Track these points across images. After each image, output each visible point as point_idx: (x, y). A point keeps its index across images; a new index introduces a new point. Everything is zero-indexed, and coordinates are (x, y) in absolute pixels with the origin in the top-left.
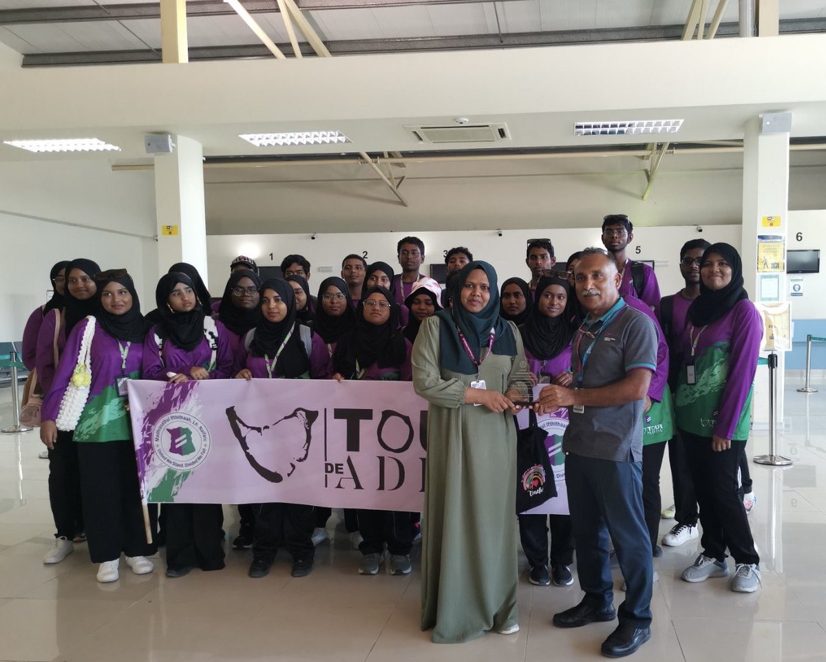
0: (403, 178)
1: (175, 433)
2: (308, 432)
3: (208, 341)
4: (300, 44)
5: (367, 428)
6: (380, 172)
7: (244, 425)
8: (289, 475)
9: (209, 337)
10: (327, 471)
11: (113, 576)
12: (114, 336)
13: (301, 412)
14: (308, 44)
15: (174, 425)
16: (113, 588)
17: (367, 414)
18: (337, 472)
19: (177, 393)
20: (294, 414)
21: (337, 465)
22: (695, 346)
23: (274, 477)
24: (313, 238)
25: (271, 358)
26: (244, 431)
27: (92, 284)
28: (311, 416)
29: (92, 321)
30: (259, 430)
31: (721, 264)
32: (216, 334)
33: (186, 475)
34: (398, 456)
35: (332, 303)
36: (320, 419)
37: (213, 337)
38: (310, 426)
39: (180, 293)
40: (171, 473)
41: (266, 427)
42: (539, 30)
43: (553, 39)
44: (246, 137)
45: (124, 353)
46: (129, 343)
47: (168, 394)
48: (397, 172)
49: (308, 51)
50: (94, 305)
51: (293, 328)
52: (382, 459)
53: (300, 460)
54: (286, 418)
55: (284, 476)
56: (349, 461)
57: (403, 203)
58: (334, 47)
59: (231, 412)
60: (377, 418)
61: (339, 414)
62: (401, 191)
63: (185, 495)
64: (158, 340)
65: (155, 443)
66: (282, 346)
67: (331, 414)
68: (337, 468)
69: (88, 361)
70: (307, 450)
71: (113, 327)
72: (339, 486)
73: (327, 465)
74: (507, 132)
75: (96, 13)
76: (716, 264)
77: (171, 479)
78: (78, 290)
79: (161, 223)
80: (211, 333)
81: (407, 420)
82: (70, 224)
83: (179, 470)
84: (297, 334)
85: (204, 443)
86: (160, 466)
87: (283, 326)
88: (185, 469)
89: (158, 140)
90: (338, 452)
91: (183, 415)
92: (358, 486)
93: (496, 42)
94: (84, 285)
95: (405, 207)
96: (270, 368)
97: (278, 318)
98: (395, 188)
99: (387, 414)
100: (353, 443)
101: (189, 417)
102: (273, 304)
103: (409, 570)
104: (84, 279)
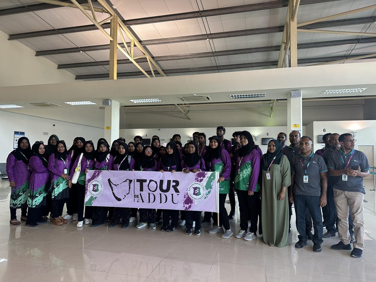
0: (189, 110)
1: (94, 185)
2: (130, 186)
3: (106, 160)
4: (154, 71)
5: (145, 184)
6: (180, 109)
7: (113, 184)
8: (123, 199)
9: (107, 159)
10: (134, 197)
11: (81, 226)
12: (87, 159)
13: (128, 180)
14: (157, 71)
15: (94, 183)
16: (82, 229)
17: (145, 181)
18: (137, 197)
19: (97, 174)
20: (126, 181)
21: (137, 195)
22: (240, 163)
23: (119, 200)
24: (159, 130)
25: (119, 165)
26: (112, 185)
27: (82, 144)
28: (131, 181)
29: (82, 154)
30: (116, 185)
31: (244, 138)
32: (109, 159)
33: (96, 198)
34: (153, 193)
35: (139, 149)
36: (133, 182)
37: (108, 159)
38: (130, 184)
39: (102, 147)
40: (92, 197)
41: (118, 185)
42: (230, 64)
43: (234, 67)
44: (132, 101)
45: (88, 163)
46: (90, 160)
47: (94, 174)
48: (187, 109)
49: (157, 73)
50: (83, 150)
51: (126, 156)
52: (149, 194)
53: (127, 194)
54: (123, 182)
55: (122, 199)
56: (140, 194)
57: (189, 119)
58: (165, 72)
59: (109, 180)
60: (148, 182)
61: (138, 181)
62: (189, 115)
63: (95, 204)
64: (95, 160)
65: (88, 188)
66: (122, 161)
67: (136, 181)
68: (137, 196)
69: (80, 165)
70: (129, 191)
71: (87, 156)
72: (138, 202)
73: (134, 195)
74: (209, 98)
75: (96, 64)
76: (243, 138)
77: (92, 199)
78: (78, 145)
79: (106, 126)
80: (108, 158)
81: (156, 182)
82: (85, 125)
83: (94, 196)
84: (127, 158)
85: (101, 189)
86: (89, 195)
87: (124, 155)
88: (95, 196)
89: (106, 102)
90: (138, 192)
91: (97, 180)
92: (143, 202)
93: (216, 68)
94: (80, 144)
95: (189, 120)
96: (119, 167)
97: (122, 153)
98: (186, 114)
99: (151, 181)
100: (142, 189)
101: (98, 181)
102: (121, 149)
103: (155, 228)
104: (80, 142)
